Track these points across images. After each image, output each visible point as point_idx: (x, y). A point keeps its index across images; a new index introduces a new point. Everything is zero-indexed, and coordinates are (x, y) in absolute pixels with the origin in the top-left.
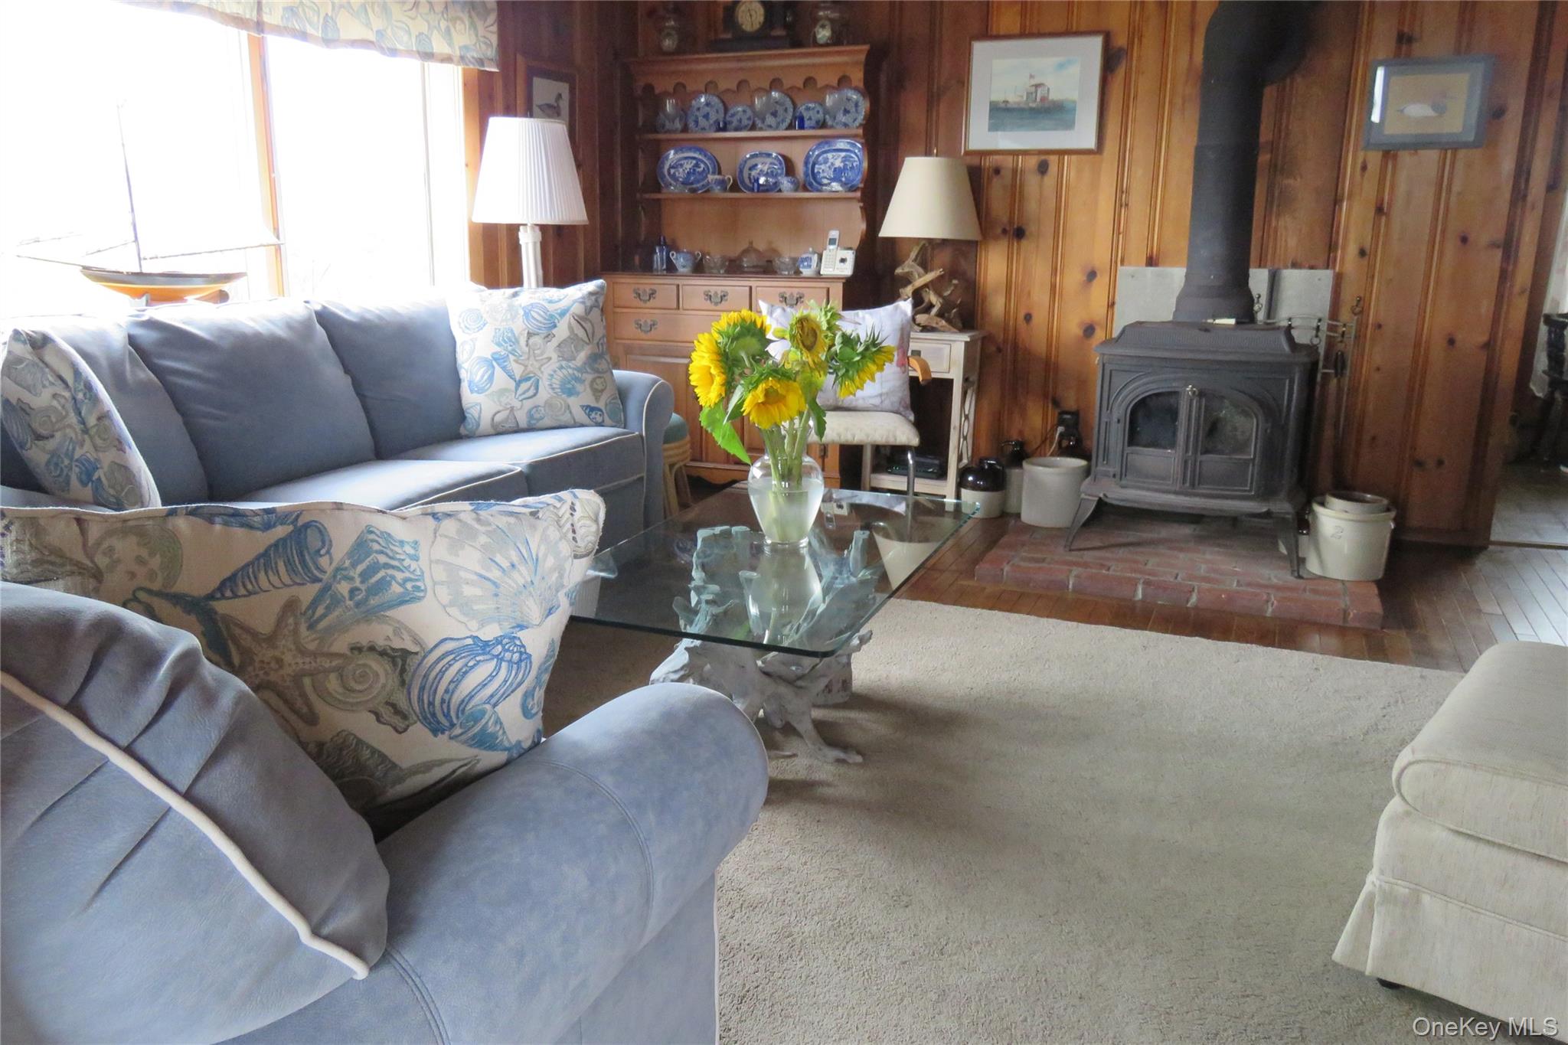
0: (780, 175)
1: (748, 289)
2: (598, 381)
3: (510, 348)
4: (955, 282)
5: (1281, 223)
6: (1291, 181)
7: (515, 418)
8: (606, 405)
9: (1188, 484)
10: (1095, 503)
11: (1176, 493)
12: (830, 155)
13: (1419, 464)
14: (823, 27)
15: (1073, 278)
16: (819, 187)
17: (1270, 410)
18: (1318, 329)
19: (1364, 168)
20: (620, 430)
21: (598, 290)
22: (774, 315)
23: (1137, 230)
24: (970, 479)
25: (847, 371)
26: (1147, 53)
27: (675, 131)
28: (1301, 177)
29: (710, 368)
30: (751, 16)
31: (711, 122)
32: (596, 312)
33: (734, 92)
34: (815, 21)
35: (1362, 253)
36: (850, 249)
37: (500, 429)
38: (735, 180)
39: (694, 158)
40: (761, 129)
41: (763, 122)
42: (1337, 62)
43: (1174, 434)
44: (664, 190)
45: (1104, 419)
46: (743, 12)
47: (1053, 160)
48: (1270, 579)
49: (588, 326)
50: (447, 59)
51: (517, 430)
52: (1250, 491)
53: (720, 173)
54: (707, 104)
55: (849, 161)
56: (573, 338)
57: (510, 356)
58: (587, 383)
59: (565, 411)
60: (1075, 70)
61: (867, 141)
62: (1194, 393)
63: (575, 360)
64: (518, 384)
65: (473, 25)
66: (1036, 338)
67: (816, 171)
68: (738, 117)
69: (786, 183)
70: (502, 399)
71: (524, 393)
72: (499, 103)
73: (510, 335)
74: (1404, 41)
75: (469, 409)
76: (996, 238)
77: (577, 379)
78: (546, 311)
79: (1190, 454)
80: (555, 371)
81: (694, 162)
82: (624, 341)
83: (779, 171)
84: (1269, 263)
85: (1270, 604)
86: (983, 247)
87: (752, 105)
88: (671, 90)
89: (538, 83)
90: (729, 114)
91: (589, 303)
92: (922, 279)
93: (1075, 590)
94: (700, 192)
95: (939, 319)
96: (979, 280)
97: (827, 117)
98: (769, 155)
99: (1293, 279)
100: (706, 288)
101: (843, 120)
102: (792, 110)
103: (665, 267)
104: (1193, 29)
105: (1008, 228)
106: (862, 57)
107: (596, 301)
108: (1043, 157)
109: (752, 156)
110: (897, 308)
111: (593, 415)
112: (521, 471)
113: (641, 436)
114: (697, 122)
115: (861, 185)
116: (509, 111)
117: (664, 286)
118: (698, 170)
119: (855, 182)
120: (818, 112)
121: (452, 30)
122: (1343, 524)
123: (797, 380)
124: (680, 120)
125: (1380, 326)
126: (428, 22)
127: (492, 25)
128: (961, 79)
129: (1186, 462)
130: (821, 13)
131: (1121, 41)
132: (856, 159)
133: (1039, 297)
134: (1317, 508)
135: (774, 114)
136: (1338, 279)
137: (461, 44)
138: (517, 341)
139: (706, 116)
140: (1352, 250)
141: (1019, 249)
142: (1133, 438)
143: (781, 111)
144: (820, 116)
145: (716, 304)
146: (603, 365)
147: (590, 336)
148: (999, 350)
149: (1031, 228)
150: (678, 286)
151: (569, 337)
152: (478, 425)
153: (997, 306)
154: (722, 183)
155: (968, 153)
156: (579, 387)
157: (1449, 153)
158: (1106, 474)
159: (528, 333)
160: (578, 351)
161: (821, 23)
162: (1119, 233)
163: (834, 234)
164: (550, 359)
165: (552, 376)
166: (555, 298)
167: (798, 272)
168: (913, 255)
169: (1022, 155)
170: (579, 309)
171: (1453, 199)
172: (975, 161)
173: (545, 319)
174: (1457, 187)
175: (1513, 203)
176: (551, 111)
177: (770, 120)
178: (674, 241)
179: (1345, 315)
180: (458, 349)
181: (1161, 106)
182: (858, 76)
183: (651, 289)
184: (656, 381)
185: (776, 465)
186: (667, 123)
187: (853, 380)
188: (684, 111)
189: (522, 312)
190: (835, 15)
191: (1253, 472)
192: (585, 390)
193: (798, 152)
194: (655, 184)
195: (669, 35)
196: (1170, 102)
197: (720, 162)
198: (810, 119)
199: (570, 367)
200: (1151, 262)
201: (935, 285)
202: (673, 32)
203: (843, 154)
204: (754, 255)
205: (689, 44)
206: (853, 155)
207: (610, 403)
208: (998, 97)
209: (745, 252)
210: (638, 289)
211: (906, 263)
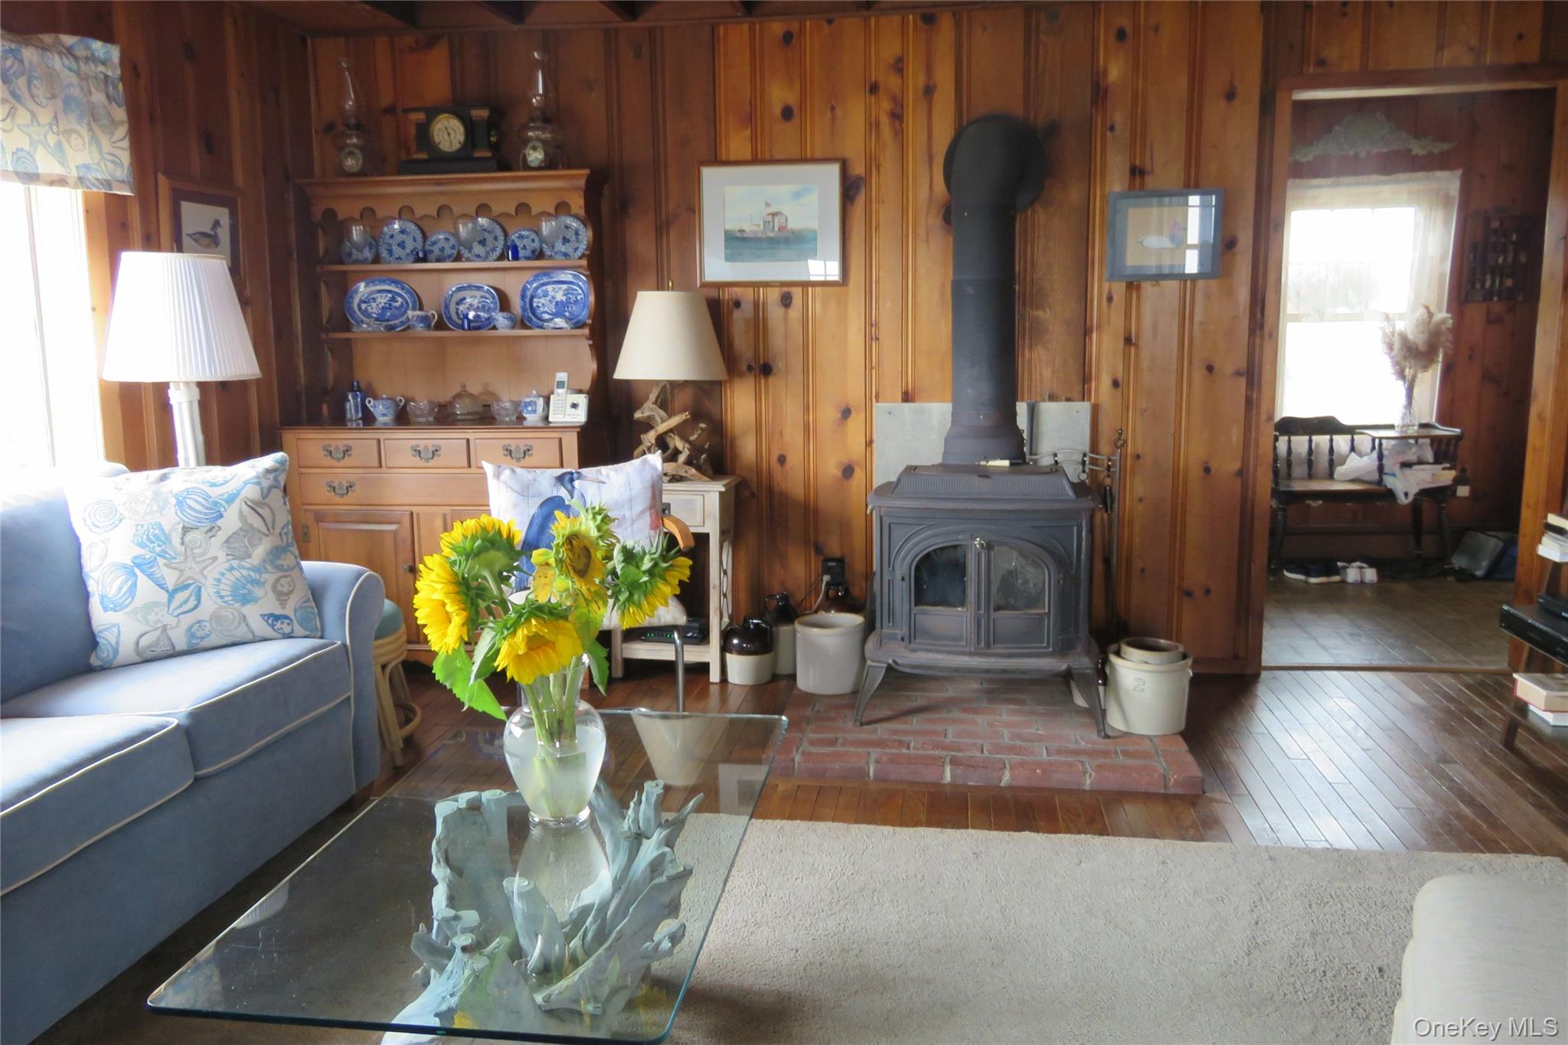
0: (495, 309)
1: (464, 441)
2: (283, 581)
3: (158, 549)
4: (703, 425)
5: (1035, 355)
6: (1040, 313)
7: (169, 639)
8: (296, 611)
9: (983, 644)
10: (884, 670)
11: (970, 654)
12: (549, 288)
13: (1189, 594)
14: (534, 148)
15: (826, 414)
16: (540, 323)
17: (1062, 561)
18: (1084, 463)
19: (1110, 299)
20: (316, 642)
21: (278, 465)
22: (502, 478)
23: (890, 364)
24: (735, 641)
25: (631, 595)
26: (885, 182)
27: (364, 261)
28: (1050, 310)
29: (444, 605)
30: (449, 134)
31: (408, 251)
32: (277, 494)
33: (434, 218)
34: (525, 142)
35: (1116, 384)
36: (580, 392)
37: (149, 655)
38: (440, 316)
39: (390, 292)
40: (468, 260)
41: (470, 252)
42: (1075, 194)
43: (964, 592)
44: (355, 329)
45: (886, 578)
46: (439, 130)
47: (797, 292)
48: (1076, 742)
49: (265, 512)
50: (61, 181)
51: (174, 654)
52: (1048, 646)
53: (421, 308)
54: (402, 231)
55: (573, 294)
56: (247, 530)
57: (158, 558)
58: (268, 586)
59: (240, 624)
60: (812, 199)
61: (592, 274)
62: (982, 545)
63: (249, 557)
64: (172, 595)
65: (94, 137)
66: (792, 482)
67: (535, 305)
68: (440, 245)
69: (501, 319)
70: (149, 617)
71: (180, 606)
72: (136, 231)
73: (157, 532)
74: (1137, 173)
75: (99, 632)
76: (741, 375)
77: (253, 582)
78: (207, 497)
79: (982, 612)
80: (223, 575)
81: (390, 295)
82: (316, 507)
83: (492, 306)
84: (1026, 396)
85: (1087, 776)
86: (728, 386)
87: (456, 234)
88: (357, 216)
89: (188, 209)
90: (428, 242)
91: (266, 484)
92: (665, 424)
93: (877, 779)
94: (398, 329)
95: (688, 467)
96: (726, 424)
97: (544, 246)
98: (479, 288)
99: (1052, 412)
100: (414, 443)
101: (563, 250)
102: (502, 238)
103: (360, 415)
104: (931, 158)
105: (753, 365)
106: (582, 183)
107: (276, 479)
108: (786, 289)
109: (459, 289)
110: (645, 462)
111: (278, 625)
112: (178, 726)
113: (344, 645)
114: (390, 252)
115: (589, 322)
116: (151, 243)
117: (360, 441)
118: (397, 304)
119: (580, 317)
120: (533, 241)
121: (65, 144)
122: (1146, 677)
123: (570, 618)
124: (371, 249)
125: (1138, 457)
126: (29, 135)
127: (122, 140)
128: (692, 208)
129: (979, 621)
130: (530, 134)
131: (858, 169)
132: (580, 292)
133: (793, 436)
134: (1113, 658)
135: (483, 242)
136: (1095, 410)
137: (80, 162)
138: (168, 539)
139: (402, 245)
140: (1106, 382)
141: (766, 387)
142: (920, 597)
143: (489, 238)
144: (536, 245)
145: (427, 460)
146: (288, 560)
147: (270, 525)
148: (753, 495)
149: (779, 365)
150: (379, 441)
151: (241, 529)
152: (116, 652)
153: (747, 449)
154: (425, 320)
155: (705, 285)
156: (258, 592)
157: (1189, 283)
158: (893, 637)
159: (184, 527)
160: (253, 546)
161: (531, 144)
162: (872, 368)
163: (562, 376)
164: (215, 558)
165: (219, 581)
166: (220, 480)
167: (521, 419)
168: (653, 397)
169: (763, 287)
170: (252, 492)
171: (1196, 327)
172: (712, 293)
173: (207, 508)
174: (1198, 318)
175: (1252, 332)
176: (207, 241)
177: (478, 249)
178: (370, 386)
179: (1105, 447)
180: (84, 553)
181: (904, 236)
182: (578, 203)
183: (345, 446)
184: (360, 575)
185: (540, 716)
186: (354, 251)
187: (639, 606)
188: (374, 240)
189: (173, 501)
190: (548, 136)
191: (1050, 626)
192: (266, 594)
193: (512, 285)
194: (343, 322)
195: (351, 154)
196: (914, 232)
197: (420, 294)
198: (524, 248)
199: (244, 568)
200: (907, 397)
201: (680, 430)
202: (357, 151)
203: (565, 286)
204: (467, 401)
205: (376, 165)
206: (575, 287)
207: (301, 608)
208: (732, 226)
209: (458, 396)
210: (330, 446)
211: (645, 405)
